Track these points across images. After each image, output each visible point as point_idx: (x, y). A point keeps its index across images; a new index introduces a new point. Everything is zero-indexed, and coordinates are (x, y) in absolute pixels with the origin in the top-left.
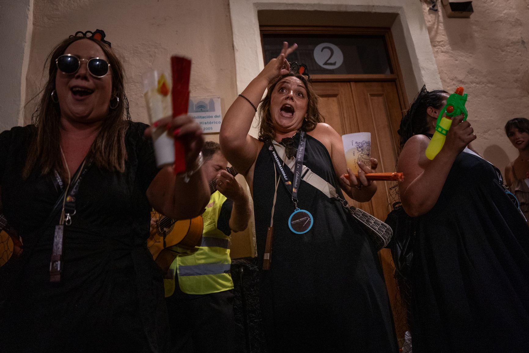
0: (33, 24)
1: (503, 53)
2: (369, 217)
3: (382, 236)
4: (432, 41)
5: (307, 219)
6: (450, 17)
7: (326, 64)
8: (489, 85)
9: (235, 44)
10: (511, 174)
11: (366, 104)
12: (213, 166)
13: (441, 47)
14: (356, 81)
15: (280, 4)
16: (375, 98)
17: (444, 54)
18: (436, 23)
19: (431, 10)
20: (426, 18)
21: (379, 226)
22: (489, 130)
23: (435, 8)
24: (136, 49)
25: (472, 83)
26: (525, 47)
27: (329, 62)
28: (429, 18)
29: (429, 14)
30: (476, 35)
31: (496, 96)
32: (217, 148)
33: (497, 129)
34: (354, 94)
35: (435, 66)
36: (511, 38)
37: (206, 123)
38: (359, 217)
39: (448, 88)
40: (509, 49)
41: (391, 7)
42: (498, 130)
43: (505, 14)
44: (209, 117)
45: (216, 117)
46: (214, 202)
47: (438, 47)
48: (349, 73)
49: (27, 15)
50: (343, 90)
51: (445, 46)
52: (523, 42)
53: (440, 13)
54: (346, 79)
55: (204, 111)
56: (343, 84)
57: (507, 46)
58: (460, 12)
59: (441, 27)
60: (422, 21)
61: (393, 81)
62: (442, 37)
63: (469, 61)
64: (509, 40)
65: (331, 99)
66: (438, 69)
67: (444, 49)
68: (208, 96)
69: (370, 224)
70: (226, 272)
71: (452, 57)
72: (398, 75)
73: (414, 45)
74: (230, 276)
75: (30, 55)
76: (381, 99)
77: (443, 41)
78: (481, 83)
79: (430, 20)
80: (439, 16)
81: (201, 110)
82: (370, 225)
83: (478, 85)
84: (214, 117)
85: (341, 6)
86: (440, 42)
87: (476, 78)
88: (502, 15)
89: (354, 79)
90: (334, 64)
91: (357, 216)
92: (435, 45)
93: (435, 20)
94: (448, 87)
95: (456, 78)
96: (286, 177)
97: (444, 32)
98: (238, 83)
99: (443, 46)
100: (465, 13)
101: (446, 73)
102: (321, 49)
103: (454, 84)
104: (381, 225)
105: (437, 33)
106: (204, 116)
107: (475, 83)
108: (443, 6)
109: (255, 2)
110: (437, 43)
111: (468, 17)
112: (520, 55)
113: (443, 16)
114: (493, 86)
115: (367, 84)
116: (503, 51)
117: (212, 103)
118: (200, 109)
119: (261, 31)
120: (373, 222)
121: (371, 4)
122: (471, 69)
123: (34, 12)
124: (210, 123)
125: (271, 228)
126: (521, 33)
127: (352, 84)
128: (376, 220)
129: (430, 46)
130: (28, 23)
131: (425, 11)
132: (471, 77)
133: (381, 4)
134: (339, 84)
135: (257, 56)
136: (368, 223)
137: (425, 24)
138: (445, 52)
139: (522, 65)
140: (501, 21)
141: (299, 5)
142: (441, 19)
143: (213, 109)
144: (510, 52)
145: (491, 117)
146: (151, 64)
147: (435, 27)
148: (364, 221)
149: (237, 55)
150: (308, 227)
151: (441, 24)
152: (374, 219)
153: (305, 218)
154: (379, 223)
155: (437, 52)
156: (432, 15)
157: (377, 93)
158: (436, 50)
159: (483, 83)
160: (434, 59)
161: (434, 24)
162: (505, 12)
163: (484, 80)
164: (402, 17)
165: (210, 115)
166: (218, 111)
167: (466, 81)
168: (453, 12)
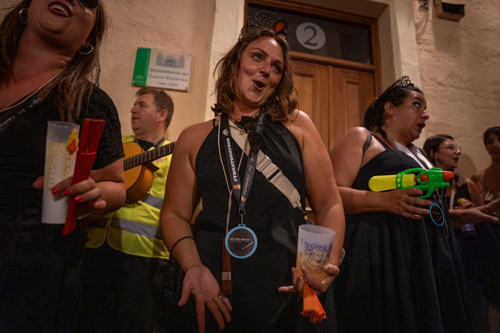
1: (487, 63)
4: (418, 38)
5: (251, 242)
6: (440, 17)
7: (307, 43)
8: (468, 92)
9: (217, 4)
11: (341, 90)
13: (425, 46)
14: (336, 65)
16: (351, 86)
17: (426, 52)
18: (425, 21)
19: (422, 8)
20: (415, 15)
22: (460, 136)
23: (426, 6)
25: (451, 86)
27: (311, 41)
28: (419, 15)
29: (420, 11)
30: (463, 40)
31: (472, 104)
33: (468, 137)
34: (330, 77)
35: (417, 63)
36: (498, 49)
37: (172, 79)
39: (426, 88)
40: (494, 60)
42: (469, 139)
43: (496, 24)
44: (176, 73)
45: (184, 74)
47: (423, 45)
48: (329, 55)
50: (319, 72)
51: (429, 45)
53: (430, 12)
54: (325, 61)
55: (172, 66)
56: (321, 66)
57: (492, 56)
58: (451, 14)
59: (429, 26)
60: (411, 17)
61: (371, 72)
62: (429, 36)
63: (452, 64)
64: (495, 50)
65: (306, 79)
66: (420, 67)
67: (428, 48)
68: (179, 52)
71: (435, 57)
72: (377, 67)
76: (356, 88)
77: (428, 40)
78: (460, 89)
79: (419, 17)
80: (428, 14)
83: (456, 90)
84: (181, 74)
86: (425, 40)
87: (456, 82)
88: (493, 24)
90: (315, 45)
92: (420, 42)
93: (424, 18)
94: (426, 86)
95: (435, 78)
96: (236, 177)
97: (431, 32)
98: (213, 44)
99: (427, 44)
100: (455, 16)
101: (426, 73)
102: (304, 28)
103: (432, 85)
105: (423, 31)
106: (172, 71)
107: (453, 87)
108: (435, 5)
110: (422, 41)
111: (457, 21)
113: (433, 16)
114: (471, 93)
115: (344, 70)
116: (487, 61)
117: (182, 60)
118: (169, 63)
122: (452, 73)
124: (177, 79)
127: (330, 68)
129: (415, 43)
131: (415, 7)
132: (451, 81)
134: (317, 65)
135: (238, 20)
137: (414, 21)
138: (429, 51)
140: (490, 31)
142: (430, 18)
143: (182, 65)
144: (493, 63)
145: (464, 124)
147: (423, 24)
149: (217, 15)
150: (250, 252)
151: (430, 23)
153: (247, 239)
155: (421, 49)
156: (422, 12)
157: (353, 81)
158: (420, 47)
159: (462, 89)
160: (417, 55)
161: (422, 21)
162: (496, 21)
163: (463, 86)
164: (391, 9)
165: (178, 72)
166: (187, 68)
167: (445, 83)
168: (444, 13)
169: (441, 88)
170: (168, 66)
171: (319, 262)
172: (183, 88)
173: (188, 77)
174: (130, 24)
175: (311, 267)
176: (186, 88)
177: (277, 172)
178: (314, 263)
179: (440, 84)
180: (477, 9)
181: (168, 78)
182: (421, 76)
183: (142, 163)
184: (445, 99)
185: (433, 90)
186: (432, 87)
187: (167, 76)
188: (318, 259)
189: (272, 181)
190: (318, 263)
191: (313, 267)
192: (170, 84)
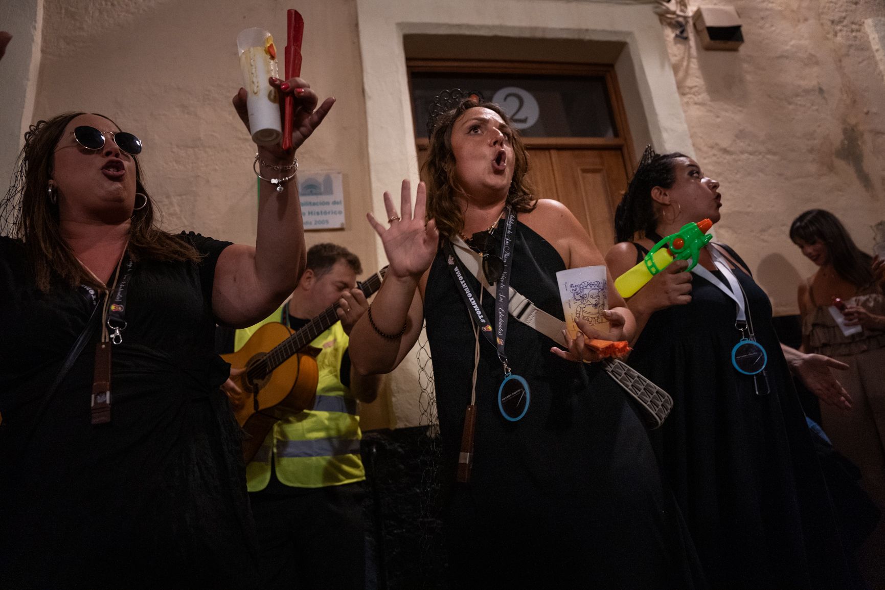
0: (42, 51)
1: (791, 107)
2: (636, 378)
3: (656, 414)
4: (680, 86)
6: (708, 49)
8: (769, 156)
9: (366, 87)
10: (807, 296)
11: (575, 184)
12: (333, 284)
13: (693, 96)
14: (560, 148)
15: (439, 25)
16: (589, 176)
17: (698, 106)
18: (686, 58)
19: (678, 39)
20: (669, 51)
21: (651, 397)
22: (770, 227)
23: (685, 35)
24: (207, 93)
25: (742, 152)
26: (824, 98)
27: (517, 117)
28: (675, 50)
29: (675, 44)
30: (749, 77)
31: (780, 175)
32: (339, 254)
34: (555, 168)
35: (685, 126)
36: (803, 83)
37: (318, 214)
38: (620, 378)
39: (706, 161)
40: (800, 101)
41: (615, 33)
43: (792, 46)
44: (323, 203)
45: (335, 203)
46: (335, 340)
47: (689, 96)
48: (549, 134)
49: (32, 35)
50: (538, 162)
51: (699, 94)
52: (821, 90)
53: (692, 42)
54: (544, 145)
55: (316, 194)
56: (538, 152)
57: (797, 95)
58: (723, 42)
59: (694, 65)
60: (664, 54)
61: (618, 149)
62: (696, 80)
63: (738, 117)
64: (799, 86)
66: (690, 131)
67: (698, 99)
68: (322, 170)
69: (638, 392)
70: (354, 452)
71: (711, 111)
72: (625, 139)
73: (650, 92)
74: (359, 459)
75: (35, 100)
76: (598, 177)
77: (696, 86)
78: (757, 154)
79: (677, 53)
80: (690, 47)
81: (311, 192)
82: (638, 394)
83: (751, 157)
84: (331, 204)
85: (535, 29)
86: (691, 88)
87: (749, 145)
88: (788, 47)
89: (556, 145)
90: (524, 121)
91: (617, 375)
92: (685, 92)
93: (684, 53)
94: (705, 158)
95: (717, 144)
96: (482, 316)
97: (698, 73)
98: (371, 151)
99: (696, 94)
100: (730, 44)
101: (701, 138)
102: (504, 96)
103: (714, 155)
104: (655, 394)
105: (687, 74)
106: (316, 201)
107: (747, 153)
108: (697, 32)
109: (400, 21)
110: (687, 90)
111: (735, 50)
112: (817, 110)
113: (698, 49)
114: (776, 158)
115: (576, 152)
116: (790, 103)
117: (328, 181)
118: (309, 191)
119: (408, 67)
120: (642, 387)
121: (584, 27)
122: (741, 131)
123: (43, 31)
124: (326, 213)
125: (472, 407)
126: (817, 77)
127: (553, 152)
128: (648, 385)
129: (677, 95)
130: (34, 49)
131: (668, 39)
132: (742, 144)
133: (599, 27)
134: (532, 152)
136: (634, 391)
137: (669, 60)
138: (700, 104)
139: (819, 126)
140: (787, 57)
141: (469, 26)
142: (694, 51)
143: (329, 190)
144: (801, 105)
145: (773, 206)
146: (231, 118)
147: (685, 64)
148: (627, 386)
149: (370, 104)
151: (694, 60)
152: (644, 383)
154: (652, 389)
155: (687, 103)
156: (679, 45)
157: (591, 167)
158: (685, 99)
159: (760, 153)
160: (683, 115)
161: (682, 59)
162: (792, 43)
163: (762, 148)
164: (632, 48)
165: (326, 200)
166: (338, 194)
167: (732, 149)
168: (712, 42)
169: (728, 157)
170: (309, 195)
171: (596, 305)
172: (338, 226)
173: (341, 208)
174: (240, 139)
175: (588, 315)
176: (342, 224)
177: (527, 305)
178: (590, 309)
179: (725, 151)
180: (761, 28)
181: (312, 213)
182: (694, 145)
183: (294, 350)
184: (736, 174)
185: (716, 162)
186: (714, 159)
187: (310, 211)
188: (593, 301)
189: (522, 319)
190: (595, 309)
191: (591, 316)
192: (317, 222)
